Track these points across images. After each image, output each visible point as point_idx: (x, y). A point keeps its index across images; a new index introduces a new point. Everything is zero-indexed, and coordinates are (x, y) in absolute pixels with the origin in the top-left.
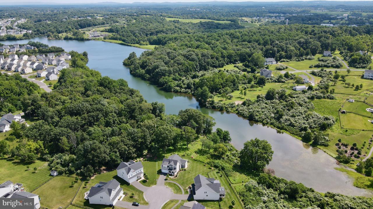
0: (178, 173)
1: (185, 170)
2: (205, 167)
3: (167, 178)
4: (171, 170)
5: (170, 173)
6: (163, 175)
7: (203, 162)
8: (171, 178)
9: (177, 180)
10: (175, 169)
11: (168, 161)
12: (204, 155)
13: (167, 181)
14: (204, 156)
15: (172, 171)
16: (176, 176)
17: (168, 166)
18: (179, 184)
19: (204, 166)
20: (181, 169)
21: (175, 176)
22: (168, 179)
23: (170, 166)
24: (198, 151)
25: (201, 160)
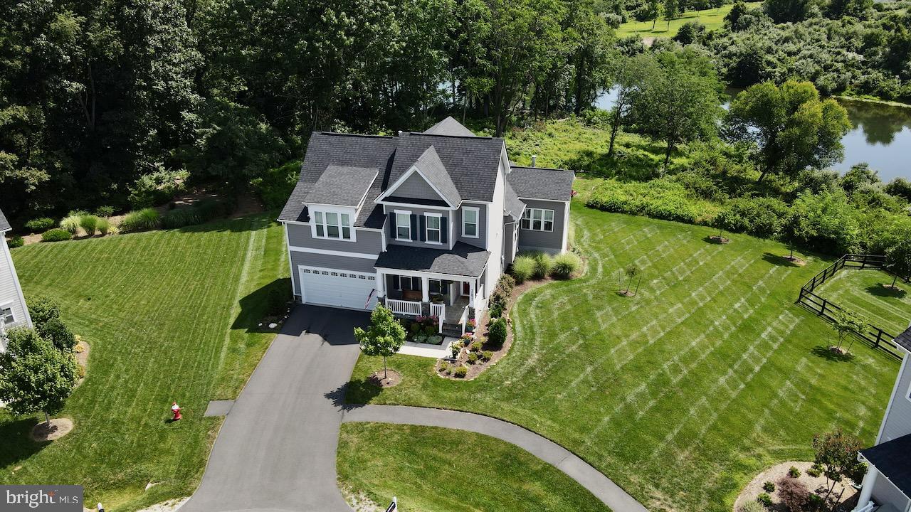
0: (497, 305)
1: (562, 273)
2: (720, 248)
3: (376, 367)
4: (424, 258)
5: (409, 308)
6: (315, 339)
7: (680, 219)
8: (425, 363)
9: (511, 395)
10: (469, 246)
11: (369, 164)
12: (657, 176)
13: (370, 413)
14: (655, 181)
15: (425, 276)
16: (495, 340)
17: (376, 217)
18: (574, 448)
19: (708, 246)
20: (525, 264)
21: (479, 336)
22: (392, 379)
23: (403, 218)
24: (586, 161)
25: (656, 204)
